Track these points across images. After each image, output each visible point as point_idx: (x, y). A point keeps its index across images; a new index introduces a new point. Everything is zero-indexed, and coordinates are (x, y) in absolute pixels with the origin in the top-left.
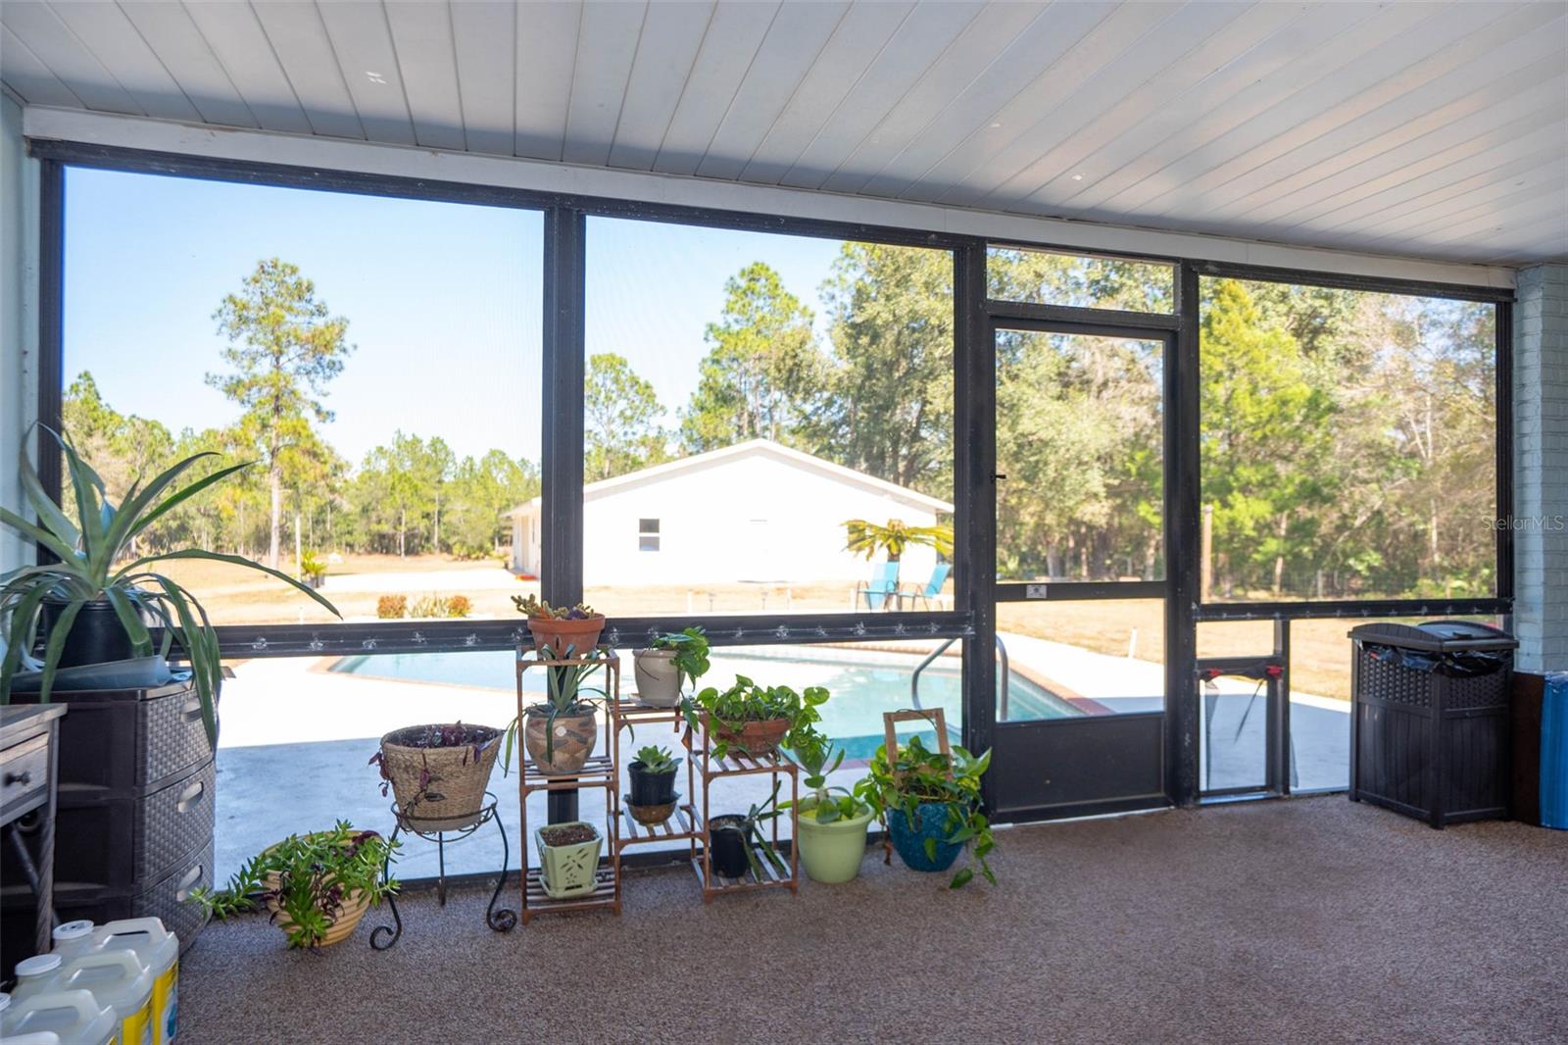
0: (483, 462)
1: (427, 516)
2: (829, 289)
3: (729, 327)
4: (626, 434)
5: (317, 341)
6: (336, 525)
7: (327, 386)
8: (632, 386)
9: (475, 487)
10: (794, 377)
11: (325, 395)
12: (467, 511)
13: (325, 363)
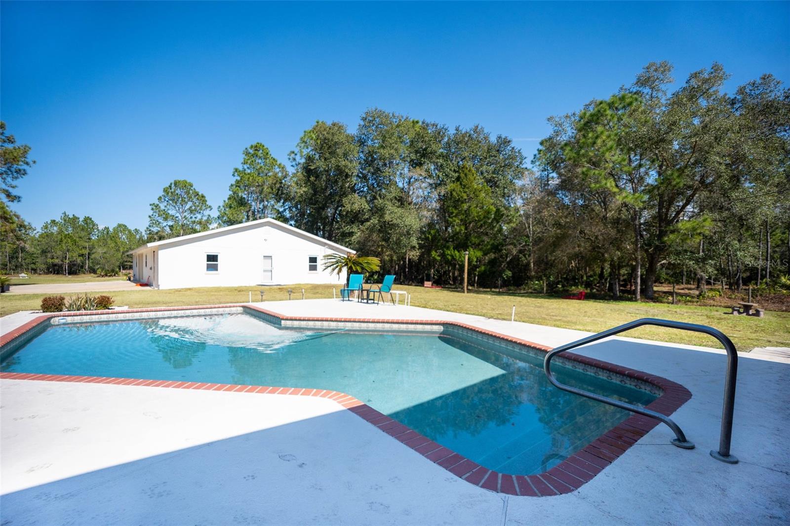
0: (114, 229)
1: (82, 255)
2: (293, 155)
3: (245, 170)
4: (191, 218)
5: (7, 156)
6: (25, 259)
7: (14, 183)
8: (195, 196)
9: (109, 242)
10: (280, 194)
11: (13, 187)
12: (105, 253)
13: (13, 169)
